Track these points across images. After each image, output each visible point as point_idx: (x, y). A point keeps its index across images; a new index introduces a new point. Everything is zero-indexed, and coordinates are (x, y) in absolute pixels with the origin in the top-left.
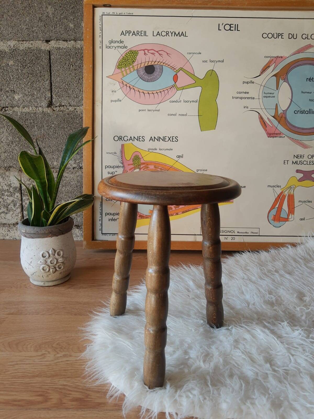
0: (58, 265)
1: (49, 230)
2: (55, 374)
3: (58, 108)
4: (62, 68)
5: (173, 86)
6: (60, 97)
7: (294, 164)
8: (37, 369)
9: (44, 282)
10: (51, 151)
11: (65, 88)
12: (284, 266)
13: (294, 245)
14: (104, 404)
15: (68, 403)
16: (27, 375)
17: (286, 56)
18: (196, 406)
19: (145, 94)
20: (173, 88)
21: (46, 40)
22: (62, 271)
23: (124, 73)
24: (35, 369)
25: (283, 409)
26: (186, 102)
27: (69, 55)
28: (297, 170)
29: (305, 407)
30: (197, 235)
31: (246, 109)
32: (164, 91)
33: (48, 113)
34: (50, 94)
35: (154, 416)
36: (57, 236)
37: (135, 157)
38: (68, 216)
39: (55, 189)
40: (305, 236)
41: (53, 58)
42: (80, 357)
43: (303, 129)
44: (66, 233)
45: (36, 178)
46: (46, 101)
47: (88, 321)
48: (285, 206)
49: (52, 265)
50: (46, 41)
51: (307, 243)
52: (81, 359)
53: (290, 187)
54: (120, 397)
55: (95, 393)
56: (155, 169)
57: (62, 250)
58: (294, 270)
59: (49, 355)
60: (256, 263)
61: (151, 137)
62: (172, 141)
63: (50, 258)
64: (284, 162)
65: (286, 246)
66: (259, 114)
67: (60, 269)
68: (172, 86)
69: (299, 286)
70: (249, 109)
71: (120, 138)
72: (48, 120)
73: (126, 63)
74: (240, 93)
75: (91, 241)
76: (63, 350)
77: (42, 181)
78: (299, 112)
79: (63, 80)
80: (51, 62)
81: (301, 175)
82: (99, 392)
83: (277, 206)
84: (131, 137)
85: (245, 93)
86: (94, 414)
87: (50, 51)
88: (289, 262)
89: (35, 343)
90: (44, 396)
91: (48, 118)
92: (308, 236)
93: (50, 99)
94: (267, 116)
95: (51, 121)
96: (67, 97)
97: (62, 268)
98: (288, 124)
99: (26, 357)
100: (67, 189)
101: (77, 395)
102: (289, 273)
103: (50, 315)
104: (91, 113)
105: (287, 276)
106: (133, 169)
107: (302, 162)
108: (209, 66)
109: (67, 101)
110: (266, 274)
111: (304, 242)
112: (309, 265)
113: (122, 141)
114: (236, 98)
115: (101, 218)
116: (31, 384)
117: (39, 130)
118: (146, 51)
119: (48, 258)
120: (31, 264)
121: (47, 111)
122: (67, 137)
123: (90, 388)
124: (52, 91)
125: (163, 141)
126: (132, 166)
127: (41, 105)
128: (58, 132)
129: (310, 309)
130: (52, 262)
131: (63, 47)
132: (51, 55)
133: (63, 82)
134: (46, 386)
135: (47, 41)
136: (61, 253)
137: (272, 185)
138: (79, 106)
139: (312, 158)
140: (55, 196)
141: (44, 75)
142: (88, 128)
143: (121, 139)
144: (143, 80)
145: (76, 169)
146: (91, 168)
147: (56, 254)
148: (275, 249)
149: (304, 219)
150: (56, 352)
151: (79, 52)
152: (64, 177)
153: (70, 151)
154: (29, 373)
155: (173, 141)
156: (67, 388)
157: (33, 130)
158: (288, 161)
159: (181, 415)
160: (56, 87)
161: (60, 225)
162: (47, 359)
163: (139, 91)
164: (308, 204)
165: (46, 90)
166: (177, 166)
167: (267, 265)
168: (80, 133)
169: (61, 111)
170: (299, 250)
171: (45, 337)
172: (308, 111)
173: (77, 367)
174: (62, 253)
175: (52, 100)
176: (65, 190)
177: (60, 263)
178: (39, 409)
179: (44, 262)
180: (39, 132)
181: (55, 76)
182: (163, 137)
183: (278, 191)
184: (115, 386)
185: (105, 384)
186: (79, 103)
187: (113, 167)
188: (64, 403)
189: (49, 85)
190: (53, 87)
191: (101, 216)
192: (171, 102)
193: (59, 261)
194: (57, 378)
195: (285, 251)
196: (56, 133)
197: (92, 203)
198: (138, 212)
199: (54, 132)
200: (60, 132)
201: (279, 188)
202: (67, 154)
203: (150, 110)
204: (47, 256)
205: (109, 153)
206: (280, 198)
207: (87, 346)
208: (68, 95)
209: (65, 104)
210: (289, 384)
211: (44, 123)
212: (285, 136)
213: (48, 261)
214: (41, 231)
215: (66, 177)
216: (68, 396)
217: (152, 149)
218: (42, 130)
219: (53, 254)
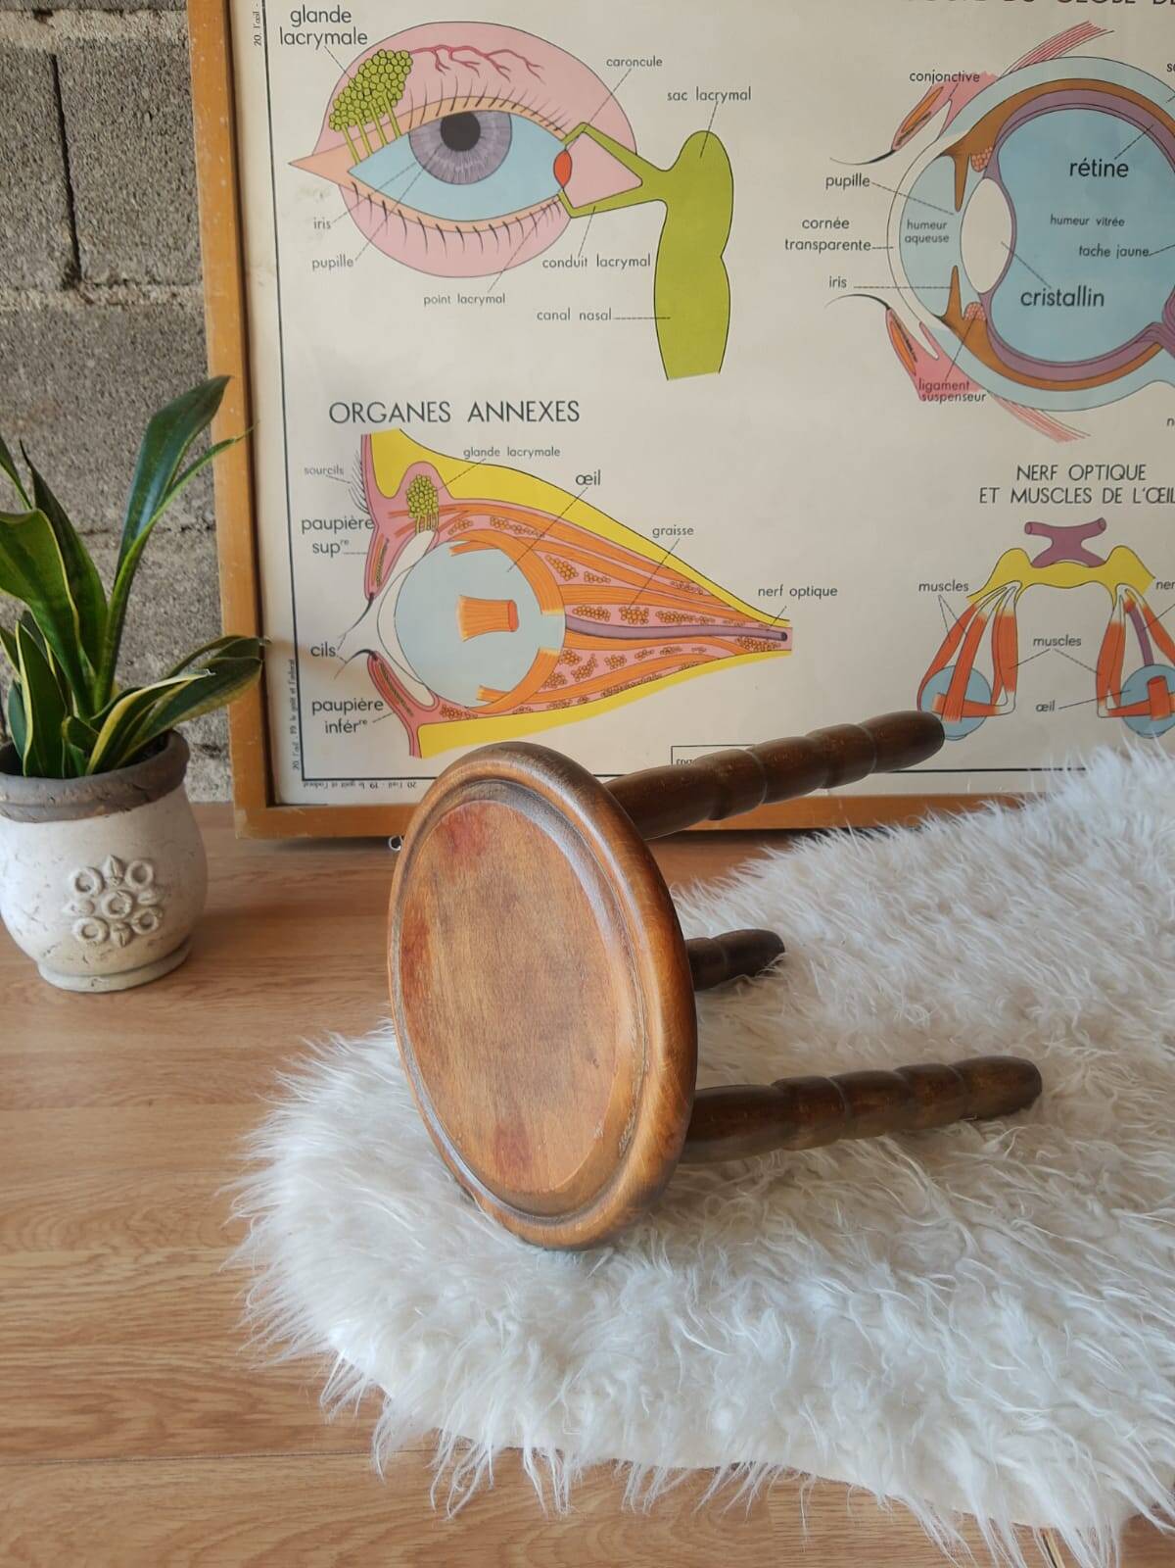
0: (137, 915)
1: (93, 790)
2: (141, 1328)
3: (104, 293)
4: (110, 128)
5: (553, 202)
6: (111, 246)
8: (75, 1312)
9: (92, 978)
10: (93, 466)
11: (128, 208)
12: (974, 887)
13: (1012, 802)
14: (316, 1430)
15: (185, 1434)
16: (40, 1339)
17: (993, 75)
18: (626, 1427)
19: (444, 233)
20: (553, 207)
21: (36, 7)
22: (156, 936)
23: (360, 146)
24: (68, 1313)
25: (921, 1422)
26: (608, 263)
27: (136, 71)
28: (1029, 523)
29: (998, 1411)
31: (838, 291)
32: (518, 220)
33: (68, 311)
34: (67, 234)
35: (484, 1462)
36: (128, 810)
37: (417, 485)
38: (166, 727)
39: (107, 632)
40: (1055, 769)
41: (70, 84)
42: (226, 1263)
43: (1053, 365)
44: (160, 797)
45: (29, 596)
46: (54, 264)
47: (255, 1126)
48: (983, 661)
49: (116, 916)
50: (34, 11)
51: (1062, 793)
52: (231, 1272)
53: (1003, 588)
54: (365, 1402)
55: (281, 1393)
56: (493, 528)
57: (150, 861)
58: (1008, 898)
59: (114, 1260)
60: (870, 879)
61: (476, 406)
62: (554, 418)
63: (105, 891)
64: (982, 496)
65: (982, 805)
66: (888, 308)
67: (149, 931)
68: (549, 202)
69: (1020, 963)
70: (850, 290)
71: (355, 412)
72: (71, 342)
73: (364, 105)
74: (814, 224)
75: (263, 809)
76: (167, 1240)
77: (56, 604)
78: (1040, 298)
79: (117, 175)
80: (64, 100)
81: (1045, 543)
82: (293, 1388)
83: (953, 661)
84: (396, 406)
85: (837, 224)
86: (279, 1468)
87: (54, 57)
88: (995, 872)
89: (63, 1214)
90: (100, 1411)
91: (69, 333)
92: (1065, 768)
93: (69, 256)
94: (920, 316)
95: (81, 345)
96: (137, 245)
97: (155, 924)
98: (995, 345)
99: (30, 1269)
100: (162, 610)
101: (220, 1403)
102: (990, 916)
103: (117, 1104)
104: (236, 317)
105: (982, 926)
106: (408, 533)
107: (1049, 494)
108: (695, 118)
109: (139, 262)
110: (902, 922)
111: (1049, 790)
112: (1062, 878)
113: (364, 421)
114: (800, 246)
115: (296, 723)
116: (54, 1372)
117: (35, 383)
118: (443, 55)
119: (99, 894)
120: (36, 918)
121: (62, 306)
122: (148, 407)
123: (260, 1376)
124: (76, 220)
125: (522, 419)
126: (406, 520)
127: (38, 281)
128: (113, 391)
130: (116, 907)
131: (107, 39)
132: (60, 71)
133: (117, 186)
134: (108, 1377)
135: (42, 14)
136: (146, 871)
137: (934, 582)
138: (187, 284)
139: (1086, 478)
140: (111, 656)
141: (37, 157)
142: (223, 381)
143: (357, 416)
144: (436, 177)
145: (194, 533)
146: (246, 532)
147: (128, 878)
148: (944, 818)
149: (1052, 707)
150: (141, 1245)
151: (173, 60)
153: (157, 480)
154: (44, 1330)
155: (560, 418)
157: (10, 381)
158: (994, 489)
159: (574, 1457)
160: (90, 208)
161: (137, 767)
162: (110, 1275)
163: (421, 224)
164: (1066, 649)
165: (50, 217)
166: (577, 516)
167: (911, 882)
168: (193, 405)
169: (117, 304)
170: (1032, 823)
171: (99, 1190)
172: (1073, 296)
173: (218, 1301)
174: (149, 870)
175: (77, 257)
176: (155, 614)
177: (144, 907)
178: (83, 1461)
179: (87, 908)
180: (36, 389)
181: (85, 161)
182: (522, 403)
183: (959, 604)
184: (351, 1361)
185: (312, 1359)
186: (189, 272)
187: (333, 526)
188: (172, 1435)
189: (62, 199)
190: (79, 206)
191: (296, 714)
192: (546, 264)
193: (140, 900)
194: (145, 1344)
195: (978, 826)
196: (107, 394)
197: (255, 671)
198: (437, 695)
199: (98, 389)
200: (121, 389)
201: (963, 593)
202: (148, 491)
203: (467, 300)
204: (96, 883)
205: (316, 471)
206: (966, 631)
207: (252, 1221)
208: (141, 237)
209: (131, 275)
210: (952, 1333)
211: (54, 352)
212: (984, 392)
213: (100, 902)
214: (64, 793)
215: (154, 563)
216: (185, 1407)
217: (480, 453)
218: (49, 382)
219: (116, 878)
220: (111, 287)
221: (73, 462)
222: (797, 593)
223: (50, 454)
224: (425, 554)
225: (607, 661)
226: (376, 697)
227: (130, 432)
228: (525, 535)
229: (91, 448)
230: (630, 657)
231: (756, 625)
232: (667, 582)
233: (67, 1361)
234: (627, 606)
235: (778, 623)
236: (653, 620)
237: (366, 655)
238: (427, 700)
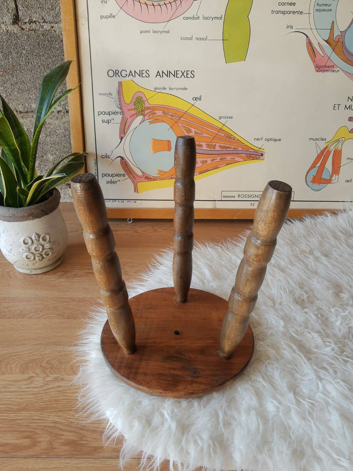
0: (44, 252)
1: (28, 212)
2: (45, 406)
3: (28, 26)
6: (29, 8)
7: (347, 109)
8: (24, 399)
9: (31, 270)
10: (26, 89)
12: (321, 244)
13: (334, 213)
14: (102, 448)
15: (60, 448)
16: (12, 408)
18: (204, 457)
19: (148, 6)
22: (51, 258)
24: (21, 399)
25: (304, 461)
26: (207, 18)
28: (350, 117)
29: (332, 457)
30: (217, 201)
31: (290, 30)
32: (175, 1)
33: (15, 32)
34: (13, 3)
35: (157, 466)
36: (40, 218)
37: (137, 100)
38: (52, 188)
39: (31, 157)
40: (350, 202)
42: (73, 381)
44: (51, 213)
45: (3, 145)
46: (9, 14)
48: (329, 165)
49: (37, 252)
53: (338, 140)
54: (118, 439)
55: (91, 433)
56: (163, 115)
57: (48, 234)
58: (333, 249)
59: (37, 379)
60: (287, 240)
61: (158, 72)
62: (186, 76)
63: (33, 244)
64: (334, 107)
65: (324, 213)
66: (307, 37)
67: (48, 256)
69: (337, 275)
70: (294, 30)
71: (116, 73)
72: (17, 44)
74: (283, 4)
76: (54, 372)
77: (12, 148)
82: (94, 431)
83: (318, 165)
84: (131, 71)
85: (291, 4)
86: (90, 463)
88: (328, 238)
89: (20, 360)
90: (31, 438)
91: (16, 41)
93: (15, 12)
94: (318, 40)
95: (20, 45)
96: (38, 8)
97: (50, 254)
98: (346, 53)
99: (10, 381)
100: (52, 139)
101: (70, 436)
102: (326, 256)
103: (38, 318)
104: (74, 37)
105: (324, 259)
106: (135, 116)
109: (40, 14)
110: (297, 257)
111: (347, 209)
112: (350, 241)
113: (119, 77)
114: (277, 12)
116: (17, 421)
117: (5, 59)
119: (31, 245)
120: (11, 252)
121: (13, 30)
122: (45, 68)
123: (84, 426)
125: (175, 77)
126: (133, 112)
127: (4, 21)
128: (32, 62)
129: (347, 312)
130: (37, 249)
134: (34, 424)
137: (314, 138)
138: (57, 23)
140: (32, 164)
142: (70, 63)
143: (117, 74)
145: (62, 113)
146: (79, 115)
147: (41, 240)
148: (311, 217)
149: (351, 181)
150: (46, 373)
152: (47, 123)
153: (47, 101)
154: (13, 405)
155: (188, 77)
156: (58, 427)
158: (339, 105)
161: (42, 204)
162: (35, 384)
163: (140, 2)
166: (192, 111)
167: (300, 242)
168: (58, 73)
169: (32, 30)
170: (341, 221)
171: (32, 351)
173: (71, 396)
174: (48, 237)
175: (18, 13)
176: (50, 140)
177: (46, 249)
178: (26, 457)
179: (28, 250)
180: (6, 61)
182: (175, 71)
183: (322, 145)
184: (113, 423)
185: (100, 420)
186: (57, 18)
187: (109, 114)
188: (55, 448)
192: (185, 18)
193: (45, 247)
194: (46, 412)
195: (323, 221)
196: (30, 63)
197: (83, 167)
198: (143, 172)
199: (27, 61)
200: (35, 62)
201: (324, 142)
202: (44, 105)
203: (156, 32)
204: (30, 242)
205: (103, 94)
206: (324, 154)
207: (81, 366)
208: (40, 5)
209: (37, 19)
210: (315, 424)
211: (11, 47)
212: (339, 69)
213: (32, 248)
214: (18, 213)
215: (49, 123)
216: (60, 437)
217: (160, 89)
218: (10, 58)
219: (37, 240)
220: (30, 24)
221: (20, 87)
222: (268, 140)
223: (12, 85)
224: (140, 124)
225: (201, 162)
226: (124, 172)
227: (39, 77)
228: (175, 118)
229: (25, 82)
230: (209, 161)
231: (253, 151)
232: (223, 135)
233: (21, 418)
234: (209, 143)
235: (260, 150)
236: (217, 148)
237: (120, 158)
238: (140, 174)
